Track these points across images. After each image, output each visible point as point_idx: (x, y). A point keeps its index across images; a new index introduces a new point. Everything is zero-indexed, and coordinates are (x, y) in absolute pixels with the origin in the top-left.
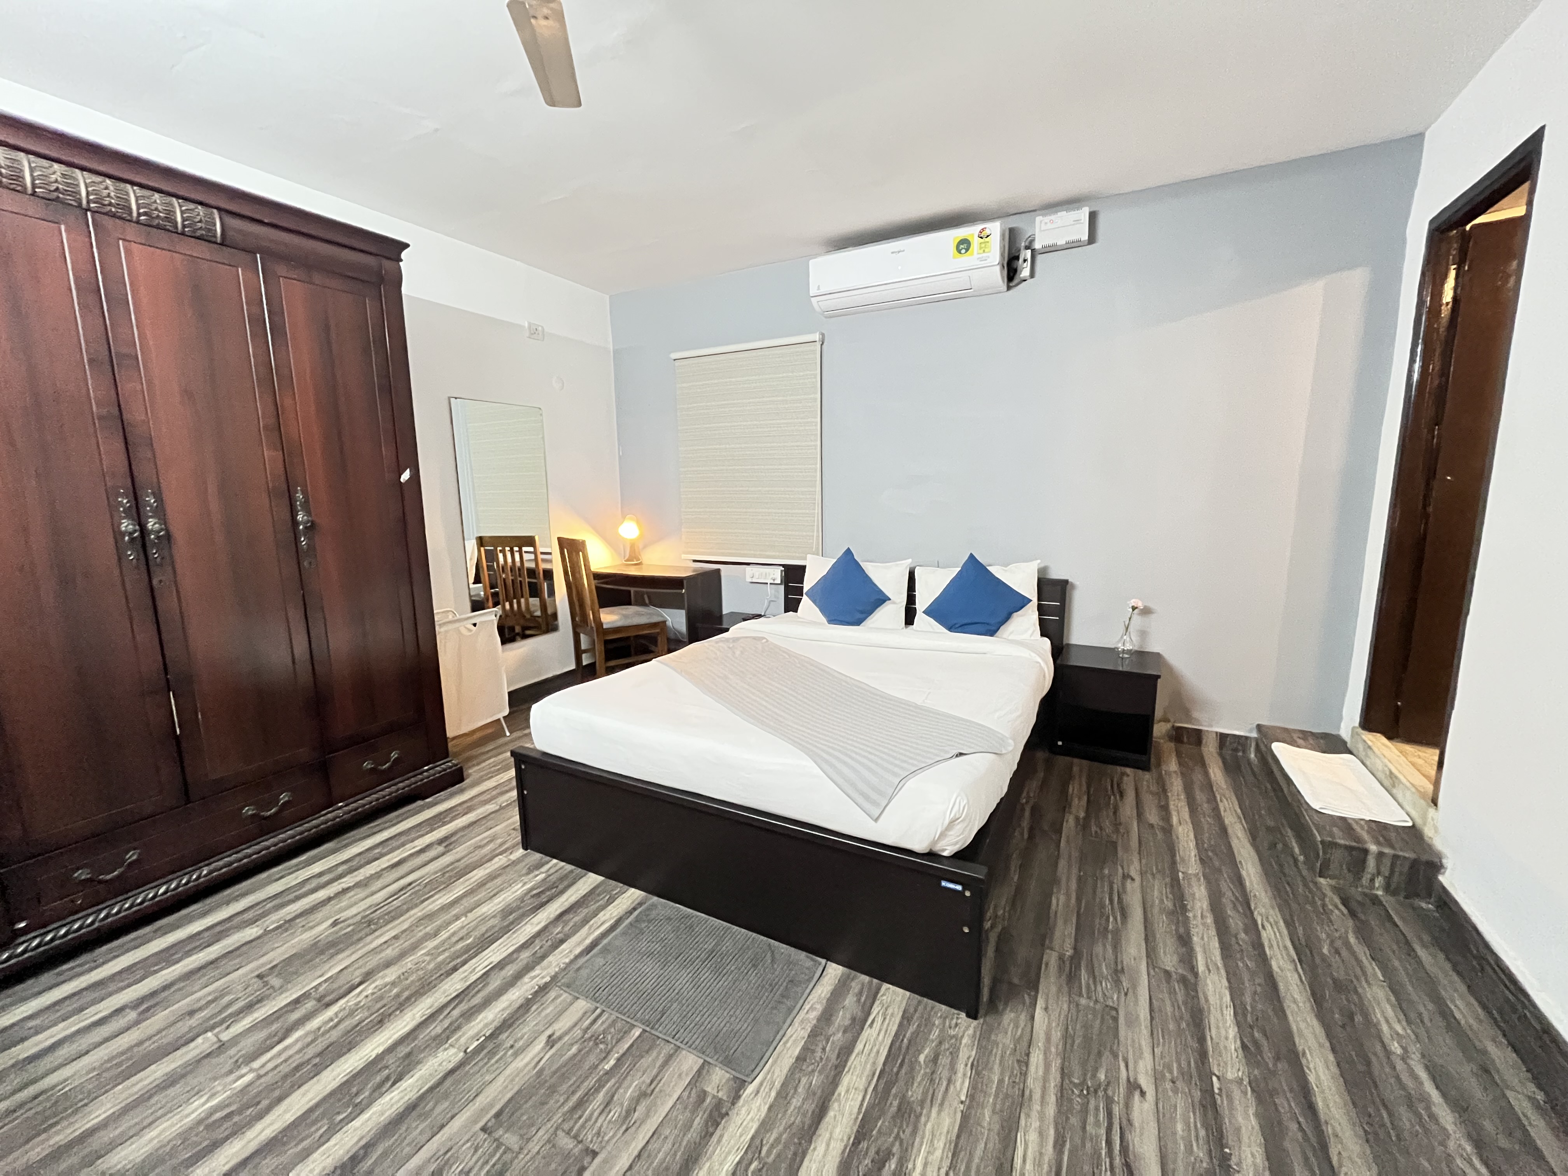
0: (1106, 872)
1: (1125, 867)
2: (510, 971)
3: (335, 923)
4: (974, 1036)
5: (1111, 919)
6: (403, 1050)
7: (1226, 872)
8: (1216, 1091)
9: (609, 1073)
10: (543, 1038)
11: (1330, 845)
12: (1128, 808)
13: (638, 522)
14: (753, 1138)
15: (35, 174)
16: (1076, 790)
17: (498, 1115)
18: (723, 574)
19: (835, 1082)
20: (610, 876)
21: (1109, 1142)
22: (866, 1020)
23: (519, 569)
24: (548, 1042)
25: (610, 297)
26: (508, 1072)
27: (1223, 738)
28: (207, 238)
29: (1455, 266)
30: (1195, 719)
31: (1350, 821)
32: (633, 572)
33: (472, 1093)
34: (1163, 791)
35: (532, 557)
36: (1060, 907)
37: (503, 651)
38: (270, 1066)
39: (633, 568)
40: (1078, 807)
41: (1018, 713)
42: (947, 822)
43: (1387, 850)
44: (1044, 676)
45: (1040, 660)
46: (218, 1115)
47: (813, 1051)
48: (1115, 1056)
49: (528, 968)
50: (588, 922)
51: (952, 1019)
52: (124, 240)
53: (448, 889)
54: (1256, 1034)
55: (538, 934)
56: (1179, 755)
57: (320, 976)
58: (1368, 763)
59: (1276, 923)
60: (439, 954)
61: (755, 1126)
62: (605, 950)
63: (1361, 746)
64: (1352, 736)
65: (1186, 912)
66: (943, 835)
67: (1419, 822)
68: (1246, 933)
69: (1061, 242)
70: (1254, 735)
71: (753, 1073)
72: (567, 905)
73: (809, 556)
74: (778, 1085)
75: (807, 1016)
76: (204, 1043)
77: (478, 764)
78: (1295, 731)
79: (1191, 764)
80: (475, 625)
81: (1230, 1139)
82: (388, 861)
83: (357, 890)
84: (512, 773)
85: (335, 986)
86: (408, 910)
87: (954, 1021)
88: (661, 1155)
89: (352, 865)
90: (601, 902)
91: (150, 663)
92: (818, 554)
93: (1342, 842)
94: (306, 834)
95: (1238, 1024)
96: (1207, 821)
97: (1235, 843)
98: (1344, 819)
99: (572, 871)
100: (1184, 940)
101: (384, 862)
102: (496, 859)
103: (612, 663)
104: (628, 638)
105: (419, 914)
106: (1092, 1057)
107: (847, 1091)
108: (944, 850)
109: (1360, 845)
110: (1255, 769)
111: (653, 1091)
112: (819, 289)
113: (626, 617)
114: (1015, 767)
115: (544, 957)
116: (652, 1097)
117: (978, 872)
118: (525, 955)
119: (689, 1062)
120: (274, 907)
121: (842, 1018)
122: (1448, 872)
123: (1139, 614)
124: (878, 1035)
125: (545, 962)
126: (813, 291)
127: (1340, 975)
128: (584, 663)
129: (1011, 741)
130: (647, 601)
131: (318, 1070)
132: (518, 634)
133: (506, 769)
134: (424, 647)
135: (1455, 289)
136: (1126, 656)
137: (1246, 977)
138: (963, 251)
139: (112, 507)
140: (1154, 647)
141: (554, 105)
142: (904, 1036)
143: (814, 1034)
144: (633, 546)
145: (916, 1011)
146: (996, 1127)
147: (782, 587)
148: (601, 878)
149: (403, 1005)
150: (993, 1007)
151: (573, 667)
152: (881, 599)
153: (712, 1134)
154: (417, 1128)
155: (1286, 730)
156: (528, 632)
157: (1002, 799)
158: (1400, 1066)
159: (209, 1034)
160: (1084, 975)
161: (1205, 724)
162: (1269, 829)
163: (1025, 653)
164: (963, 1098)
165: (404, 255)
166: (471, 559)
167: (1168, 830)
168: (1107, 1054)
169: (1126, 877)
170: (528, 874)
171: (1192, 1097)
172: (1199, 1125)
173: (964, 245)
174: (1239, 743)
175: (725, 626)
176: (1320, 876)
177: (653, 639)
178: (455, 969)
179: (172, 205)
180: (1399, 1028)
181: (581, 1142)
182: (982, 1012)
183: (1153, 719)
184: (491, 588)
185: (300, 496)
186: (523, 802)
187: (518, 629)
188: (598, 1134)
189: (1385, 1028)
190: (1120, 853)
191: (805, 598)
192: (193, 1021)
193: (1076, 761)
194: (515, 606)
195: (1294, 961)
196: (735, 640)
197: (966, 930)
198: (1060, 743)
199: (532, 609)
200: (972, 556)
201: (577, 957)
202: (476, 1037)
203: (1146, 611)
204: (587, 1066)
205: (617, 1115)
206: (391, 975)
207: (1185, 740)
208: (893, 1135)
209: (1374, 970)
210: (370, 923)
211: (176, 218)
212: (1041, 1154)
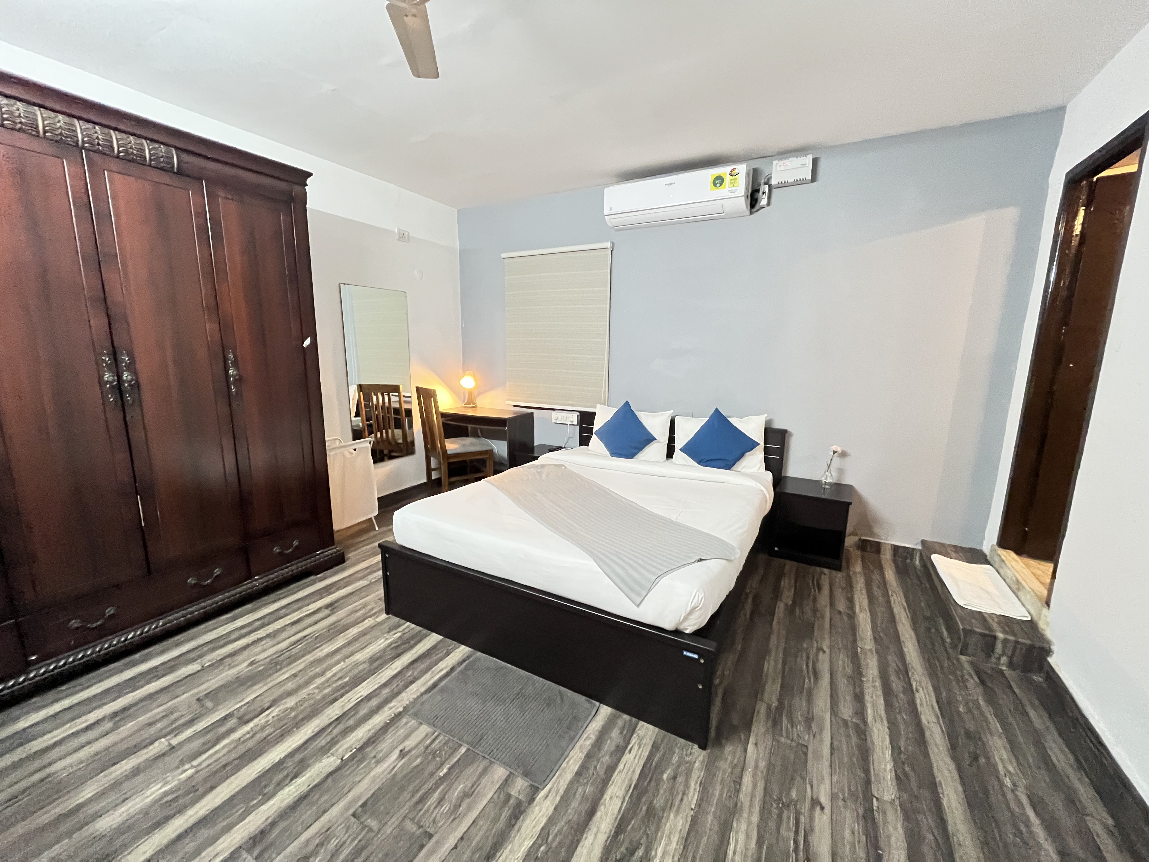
0: (805, 646)
1: (819, 642)
2: (374, 702)
3: (252, 663)
4: (703, 762)
5: (807, 680)
6: (298, 757)
7: (893, 648)
8: (875, 808)
9: (442, 779)
10: (396, 754)
11: (968, 632)
12: (823, 600)
13: (474, 377)
14: (543, 829)
15: (46, 123)
16: (787, 584)
17: (364, 805)
18: (535, 416)
19: (602, 792)
20: (446, 636)
21: (796, 842)
22: (626, 747)
23: (388, 408)
24: (400, 755)
25: (459, 211)
26: (372, 774)
27: (896, 549)
28: (167, 169)
29: (1084, 208)
30: (876, 534)
31: (986, 615)
32: (470, 413)
33: (346, 790)
34: (850, 586)
35: (397, 399)
36: (770, 670)
37: (375, 468)
38: (204, 765)
39: (470, 410)
40: (787, 596)
41: (745, 529)
42: (689, 609)
43: (1011, 638)
44: (766, 501)
45: (763, 489)
46: (169, 798)
47: (588, 769)
48: (804, 779)
49: (387, 701)
50: (431, 669)
51: (687, 750)
52: (108, 170)
53: (332, 641)
54: (907, 769)
55: (395, 676)
56: (863, 560)
57: (240, 702)
58: (1001, 571)
59: (927, 688)
60: (325, 688)
61: (544, 820)
62: (442, 690)
63: (997, 559)
64: (991, 551)
65: (861, 677)
66: (686, 619)
67: (1035, 618)
68: (904, 694)
69: (791, 180)
70: (919, 547)
71: (544, 783)
72: (416, 656)
73: (598, 405)
74: (561, 792)
75: (585, 743)
76: (160, 746)
77: (355, 550)
78: (949, 545)
79: (871, 567)
80: (355, 450)
81: (882, 844)
82: (290, 619)
83: (268, 640)
84: (379, 558)
85: (251, 708)
86: (303, 656)
87: (689, 751)
88: (477, 839)
89: (265, 621)
90: (440, 655)
91: (125, 476)
92: (605, 405)
93: (978, 630)
94: (232, 598)
95: (894, 760)
96: (881, 610)
97: (900, 628)
98: (980, 613)
99: (420, 631)
100: (859, 698)
101: (287, 620)
102: (367, 621)
103: (453, 479)
104: (465, 461)
105: (312, 659)
106: (788, 781)
107: (611, 798)
108: (686, 629)
109: (991, 633)
110: (919, 573)
111: (473, 792)
112: (611, 209)
113: (464, 446)
114: (741, 568)
115: (399, 693)
116: (473, 796)
117: (709, 646)
118: (386, 691)
119: (500, 773)
120: (208, 650)
121: (609, 746)
122: (1054, 656)
123: (839, 457)
124: (635, 758)
125: (400, 697)
126: (606, 211)
127: (971, 726)
128: (433, 478)
129: (738, 551)
130: (480, 434)
131: (237, 769)
132: (386, 455)
133: (374, 555)
134: (318, 466)
135: (1083, 224)
136: (827, 487)
137: (902, 727)
138: (718, 185)
139: (98, 364)
140: (848, 480)
141: (419, 77)
142: (653, 760)
143: (589, 756)
144: (470, 393)
145: (662, 741)
146: (716, 828)
147: (578, 427)
148: (441, 637)
149: (298, 724)
150: (719, 742)
151: (425, 480)
152: (650, 439)
153: (513, 826)
154: (307, 813)
155: (942, 545)
156: (394, 454)
157: (730, 592)
158: (1010, 796)
159: (163, 740)
160: (785, 721)
161: (883, 538)
162: (926, 618)
163: (753, 484)
164: (693, 807)
165: (308, 181)
166: (353, 399)
167: (852, 616)
168: (798, 778)
169: (820, 649)
170: (389, 632)
171: (857, 812)
172: (861, 833)
173: (719, 181)
174: (907, 553)
175: (536, 455)
176: (962, 654)
177: (483, 462)
178: (336, 700)
179: (142, 145)
180: (1011, 769)
181: (422, 827)
182: (710, 743)
183: (845, 533)
184: (367, 420)
185: (231, 356)
186: (386, 580)
187: (386, 452)
188: (434, 821)
189: (1000, 767)
190: (816, 633)
191: (594, 437)
192: (153, 730)
193: (788, 562)
194: (384, 435)
195: (937, 715)
196: (542, 466)
197: (700, 687)
198: (776, 549)
199: (396, 437)
200: (717, 410)
201: (422, 694)
202: (350, 748)
203: (844, 455)
204: (427, 773)
205: (447, 808)
206: (290, 702)
207: (868, 550)
208: (642, 831)
209: (995, 725)
210: (277, 664)
211: (145, 154)
212: (746, 849)
